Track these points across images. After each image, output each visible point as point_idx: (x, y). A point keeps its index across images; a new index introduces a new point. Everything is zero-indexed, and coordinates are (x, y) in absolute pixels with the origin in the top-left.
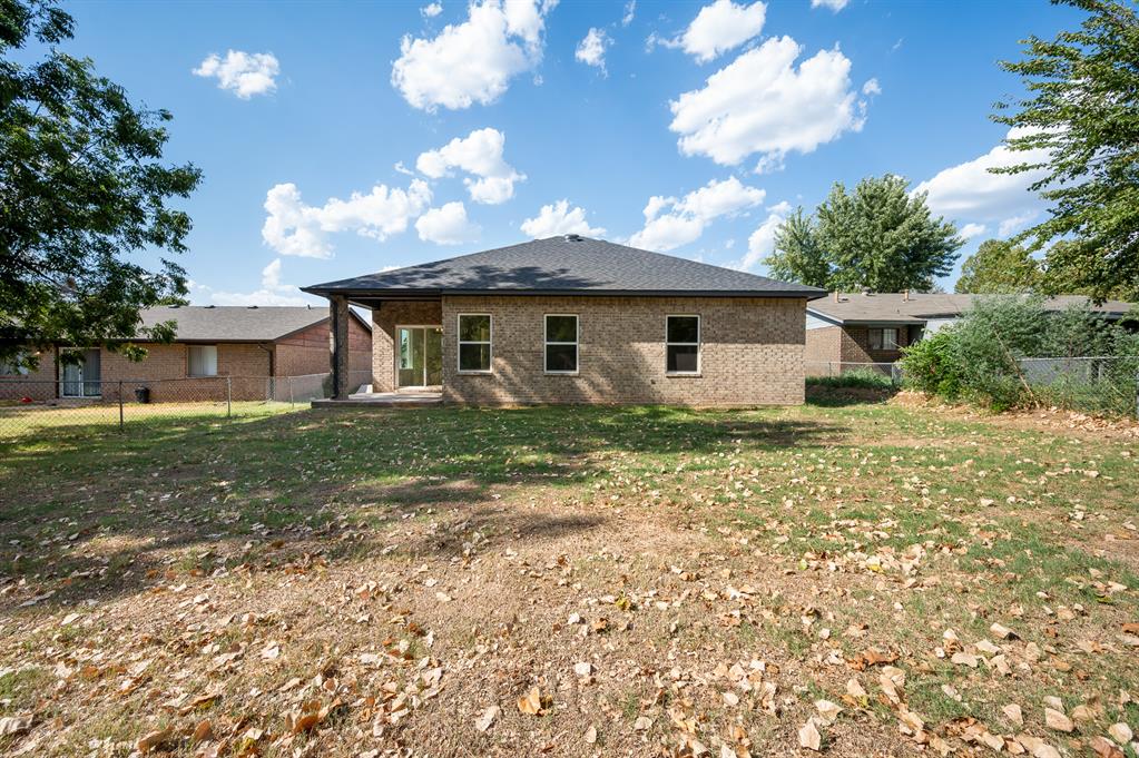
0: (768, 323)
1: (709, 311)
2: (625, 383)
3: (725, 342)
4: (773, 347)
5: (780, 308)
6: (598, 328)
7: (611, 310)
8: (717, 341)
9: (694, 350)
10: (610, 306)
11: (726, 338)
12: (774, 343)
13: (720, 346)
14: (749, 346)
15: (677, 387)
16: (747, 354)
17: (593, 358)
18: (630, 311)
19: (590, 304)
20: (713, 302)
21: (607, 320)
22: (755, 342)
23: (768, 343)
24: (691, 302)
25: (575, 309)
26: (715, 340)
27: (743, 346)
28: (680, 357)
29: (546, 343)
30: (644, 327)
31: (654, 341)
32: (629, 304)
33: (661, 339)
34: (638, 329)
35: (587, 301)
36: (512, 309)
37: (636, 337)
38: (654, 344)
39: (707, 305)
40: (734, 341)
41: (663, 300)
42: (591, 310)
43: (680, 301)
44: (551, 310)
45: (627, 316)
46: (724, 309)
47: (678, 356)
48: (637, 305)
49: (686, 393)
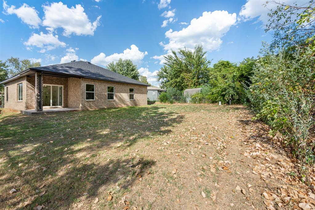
2: (123, 102)
6: (118, 90)
9: (133, 95)
10: (120, 85)
11: (138, 93)
16: (141, 96)
21: (120, 88)
24: (133, 85)
25: (114, 85)
30: (126, 90)
32: (124, 85)
35: (116, 83)
36: (100, 84)
37: (125, 92)
41: (129, 84)
42: (117, 86)
44: (109, 85)
46: (137, 87)
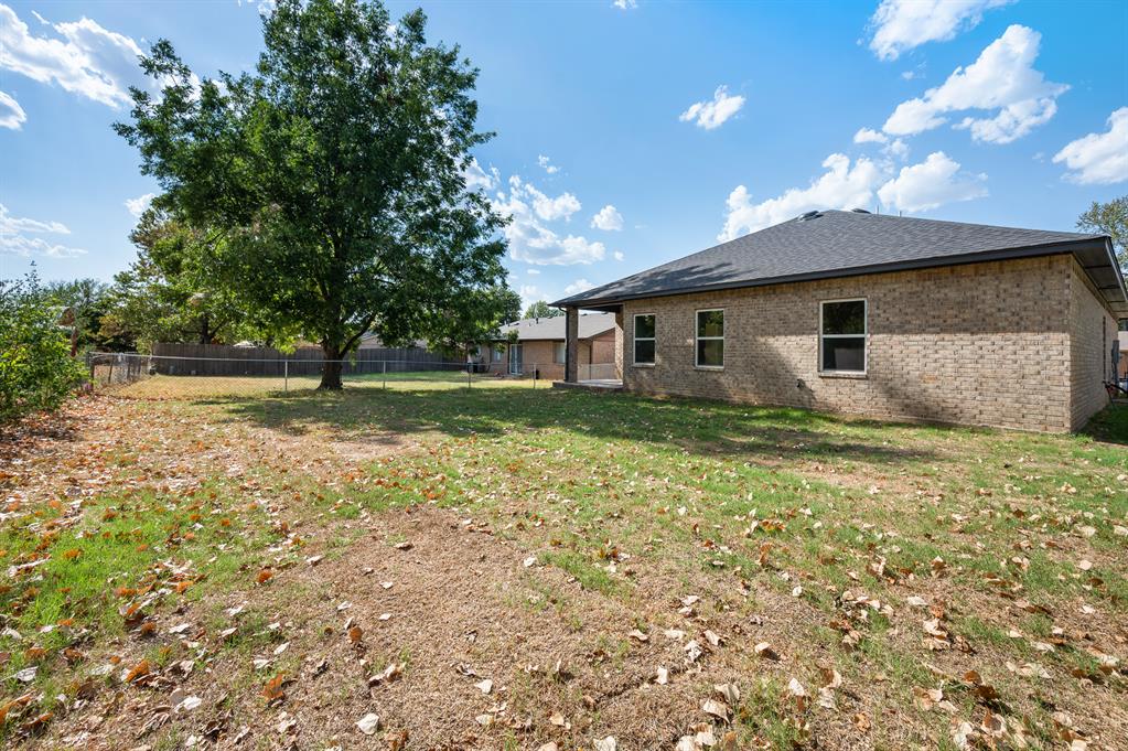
0: (983, 302)
1: (879, 292)
2: (770, 381)
3: (904, 332)
4: (996, 338)
5: (1008, 275)
6: (743, 321)
7: (755, 301)
8: (891, 332)
9: (860, 344)
10: (754, 297)
11: (907, 327)
12: (996, 330)
13: (896, 338)
14: (947, 337)
15: (834, 390)
16: (944, 347)
17: (737, 353)
18: (776, 300)
19: (735, 295)
20: (885, 279)
21: (752, 312)
22: (959, 331)
23: (985, 331)
24: (852, 282)
25: (721, 303)
26: (889, 329)
27: (936, 337)
28: (840, 353)
29: (697, 338)
30: (792, 318)
31: (803, 334)
32: (774, 293)
33: (813, 330)
34: (784, 320)
35: (732, 294)
36: (669, 308)
37: (782, 330)
38: (804, 337)
39: (875, 284)
40: (921, 330)
41: (815, 283)
42: (736, 303)
43: (836, 283)
44: (700, 306)
45: (770, 306)
46: (900, 287)
47: (837, 351)
48: (782, 293)
49: (845, 399)
